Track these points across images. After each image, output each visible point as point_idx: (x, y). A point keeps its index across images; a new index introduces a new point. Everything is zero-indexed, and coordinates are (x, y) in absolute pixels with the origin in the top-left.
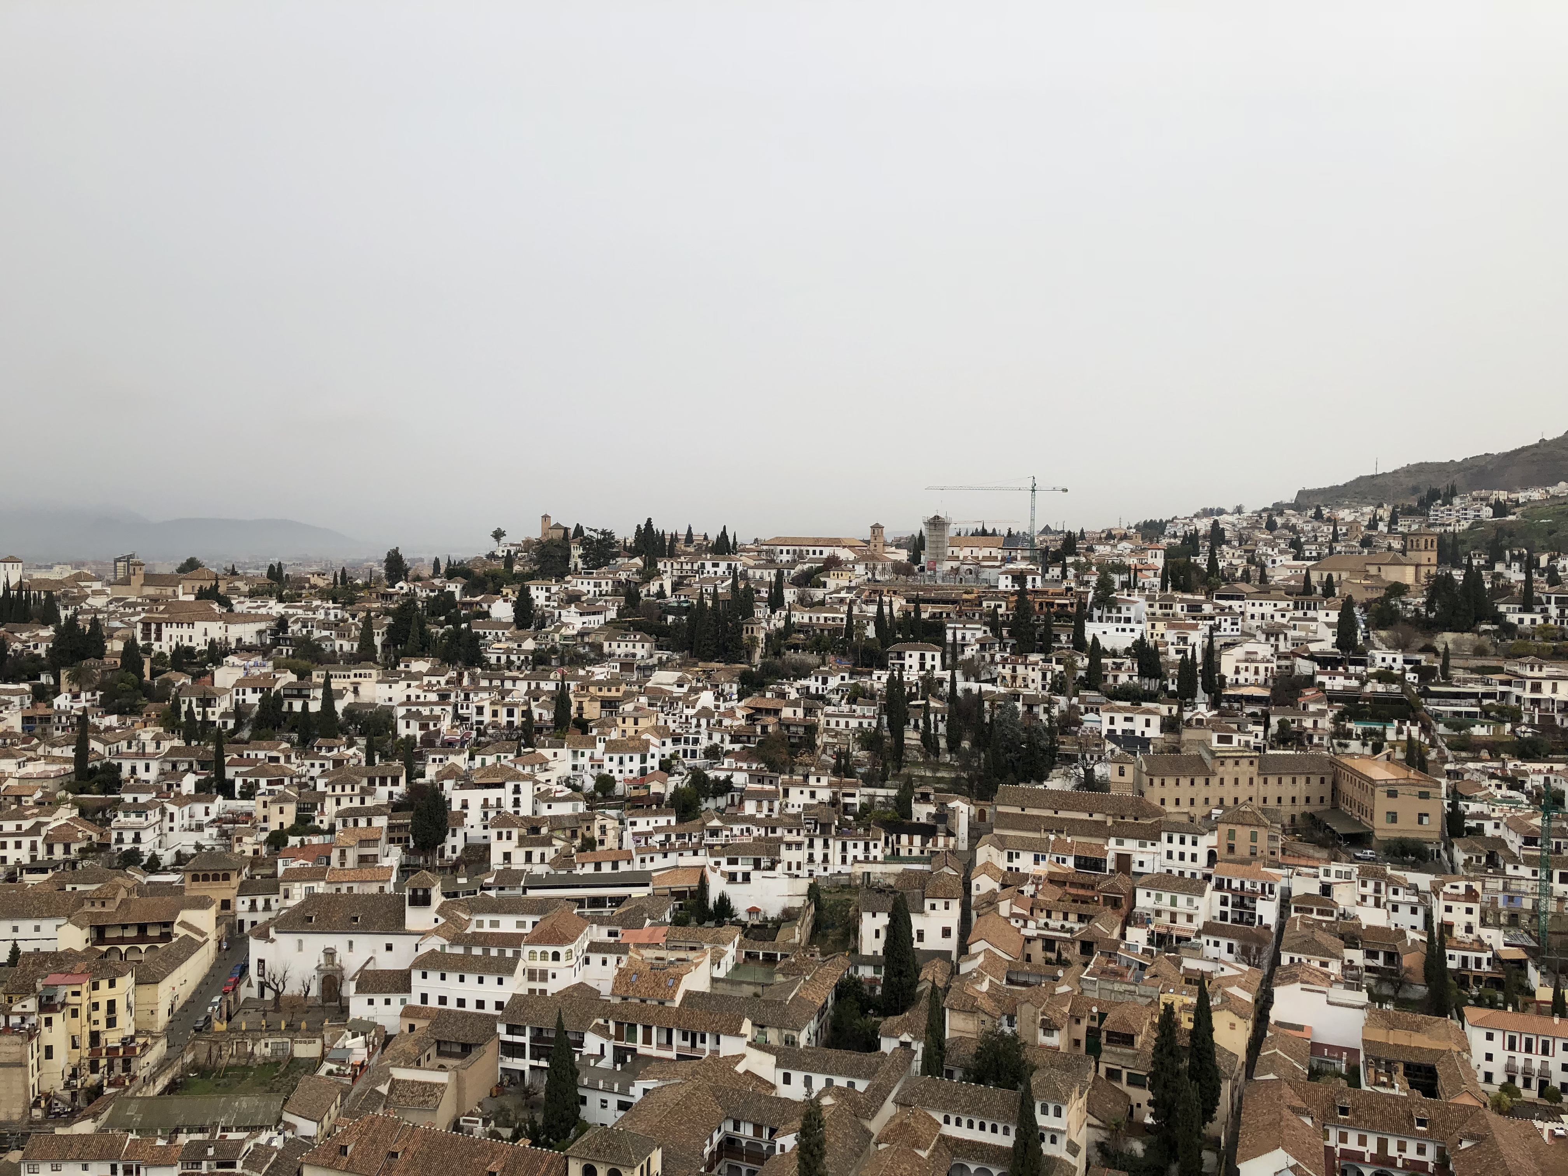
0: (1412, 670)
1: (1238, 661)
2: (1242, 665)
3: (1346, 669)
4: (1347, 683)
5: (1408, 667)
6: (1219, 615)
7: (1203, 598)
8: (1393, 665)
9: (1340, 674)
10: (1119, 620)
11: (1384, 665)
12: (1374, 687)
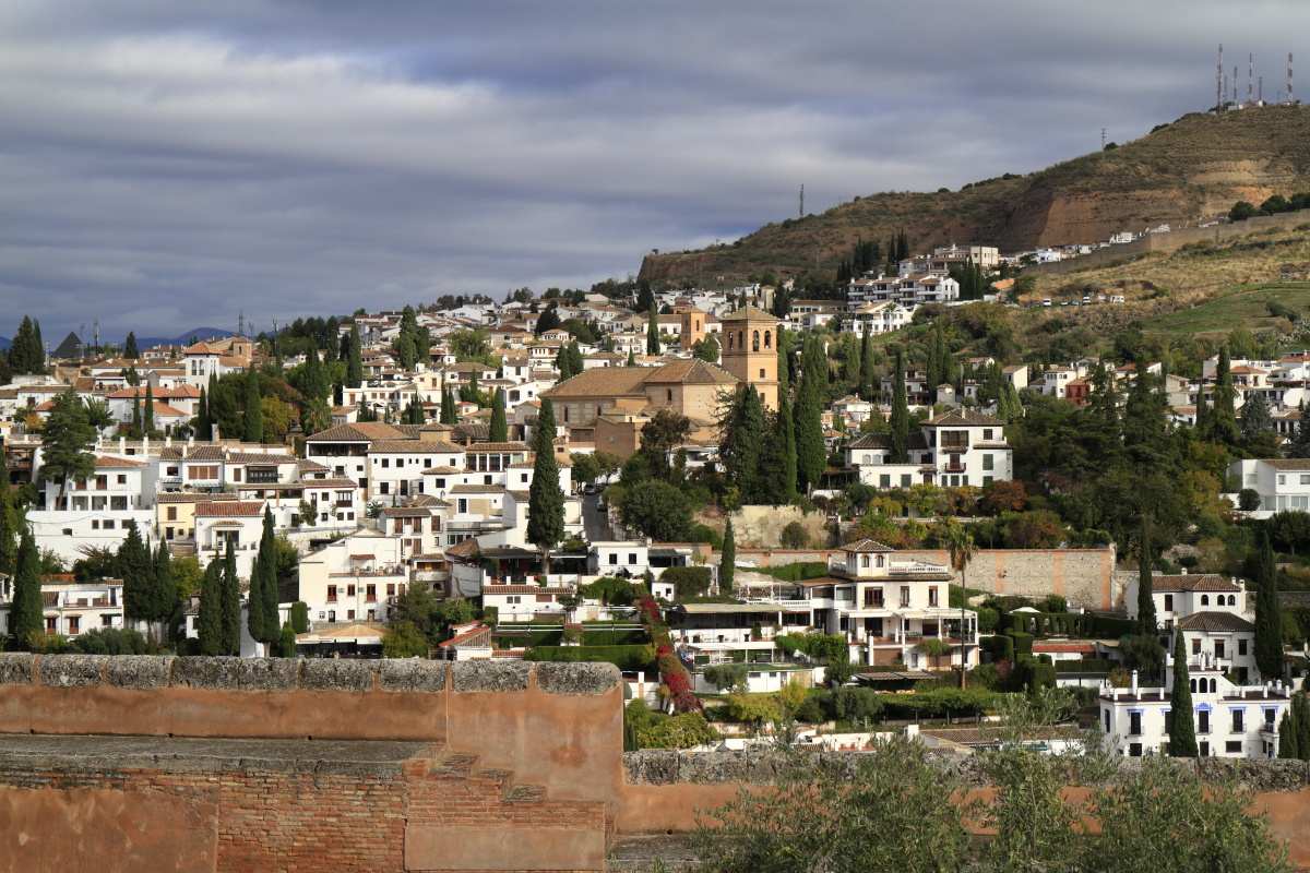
0: (665, 578)
1: (333, 576)
2: (342, 584)
3: (542, 582)
4: (541, 607)
5: (657, 572)
6: (311, 485)
7: (283, 451)
8: (632, 569)
9: (530, 590)
10: (99, 503)
11: (616, 569)
12: (589, 612)
